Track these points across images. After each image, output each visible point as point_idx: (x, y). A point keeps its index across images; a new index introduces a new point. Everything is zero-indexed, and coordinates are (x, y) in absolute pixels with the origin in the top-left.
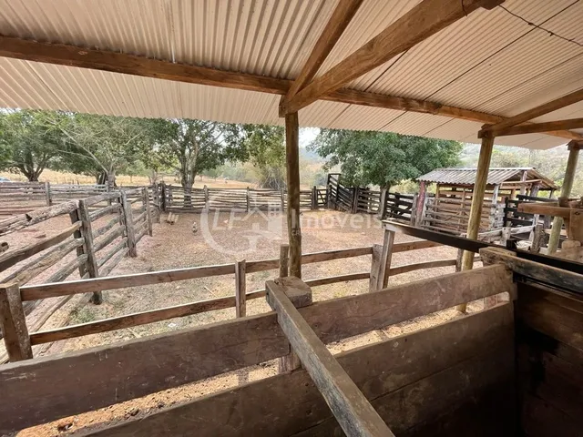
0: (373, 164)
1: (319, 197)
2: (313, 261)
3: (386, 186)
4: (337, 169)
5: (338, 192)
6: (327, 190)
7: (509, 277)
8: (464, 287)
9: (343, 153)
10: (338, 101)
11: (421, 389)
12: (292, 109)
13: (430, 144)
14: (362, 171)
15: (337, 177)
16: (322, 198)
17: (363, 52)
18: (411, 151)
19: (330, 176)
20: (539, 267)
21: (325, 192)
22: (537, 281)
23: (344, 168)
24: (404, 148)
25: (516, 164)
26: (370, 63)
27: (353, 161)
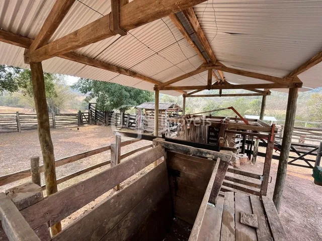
0: (115, 99)
1: (83, 117)
2: (69, 162)
3: (123, 110)
4: (94, 100)
5: (96, 114)
6: (88, 113)
7: (163, 150)
8: (145, 159)
9: (97, 91)
10: (76, 61)
11: (129, 218)
12: (34, 59)
13: (141, 91)
14: (109, 102)
15: (94, 105)
16: (85, 118)
17: (72, 36)
18: (132, 93)
19: (90, 105)
20: (171, 144)
21: (88, 114)
22: (171, 150)
23: (98, 100)
24: (129, 91)
25: (173, 101)
26: (77, 44)
27: (103, 96)
